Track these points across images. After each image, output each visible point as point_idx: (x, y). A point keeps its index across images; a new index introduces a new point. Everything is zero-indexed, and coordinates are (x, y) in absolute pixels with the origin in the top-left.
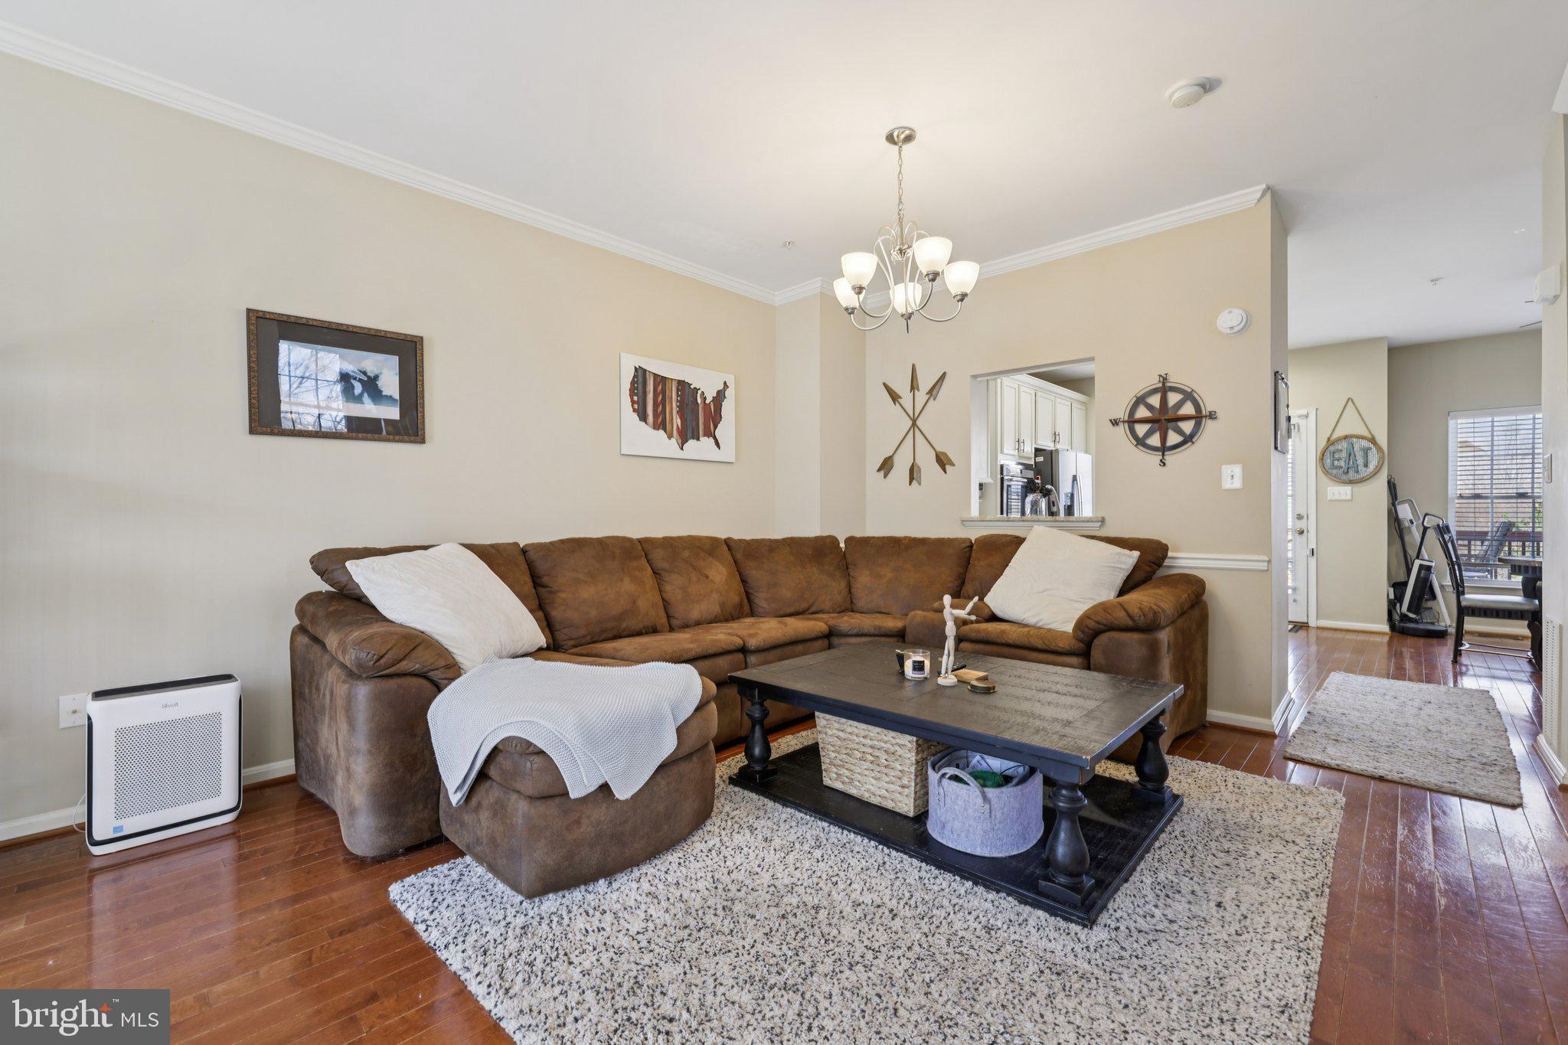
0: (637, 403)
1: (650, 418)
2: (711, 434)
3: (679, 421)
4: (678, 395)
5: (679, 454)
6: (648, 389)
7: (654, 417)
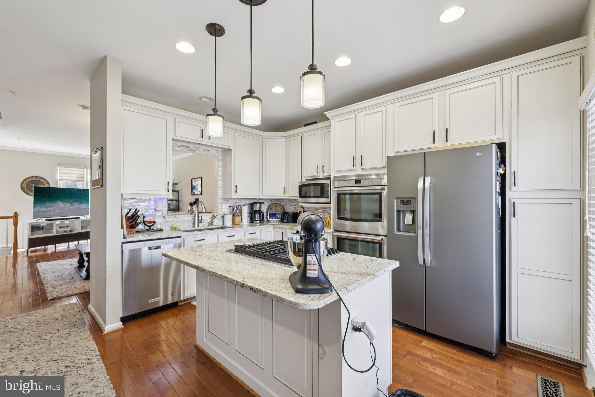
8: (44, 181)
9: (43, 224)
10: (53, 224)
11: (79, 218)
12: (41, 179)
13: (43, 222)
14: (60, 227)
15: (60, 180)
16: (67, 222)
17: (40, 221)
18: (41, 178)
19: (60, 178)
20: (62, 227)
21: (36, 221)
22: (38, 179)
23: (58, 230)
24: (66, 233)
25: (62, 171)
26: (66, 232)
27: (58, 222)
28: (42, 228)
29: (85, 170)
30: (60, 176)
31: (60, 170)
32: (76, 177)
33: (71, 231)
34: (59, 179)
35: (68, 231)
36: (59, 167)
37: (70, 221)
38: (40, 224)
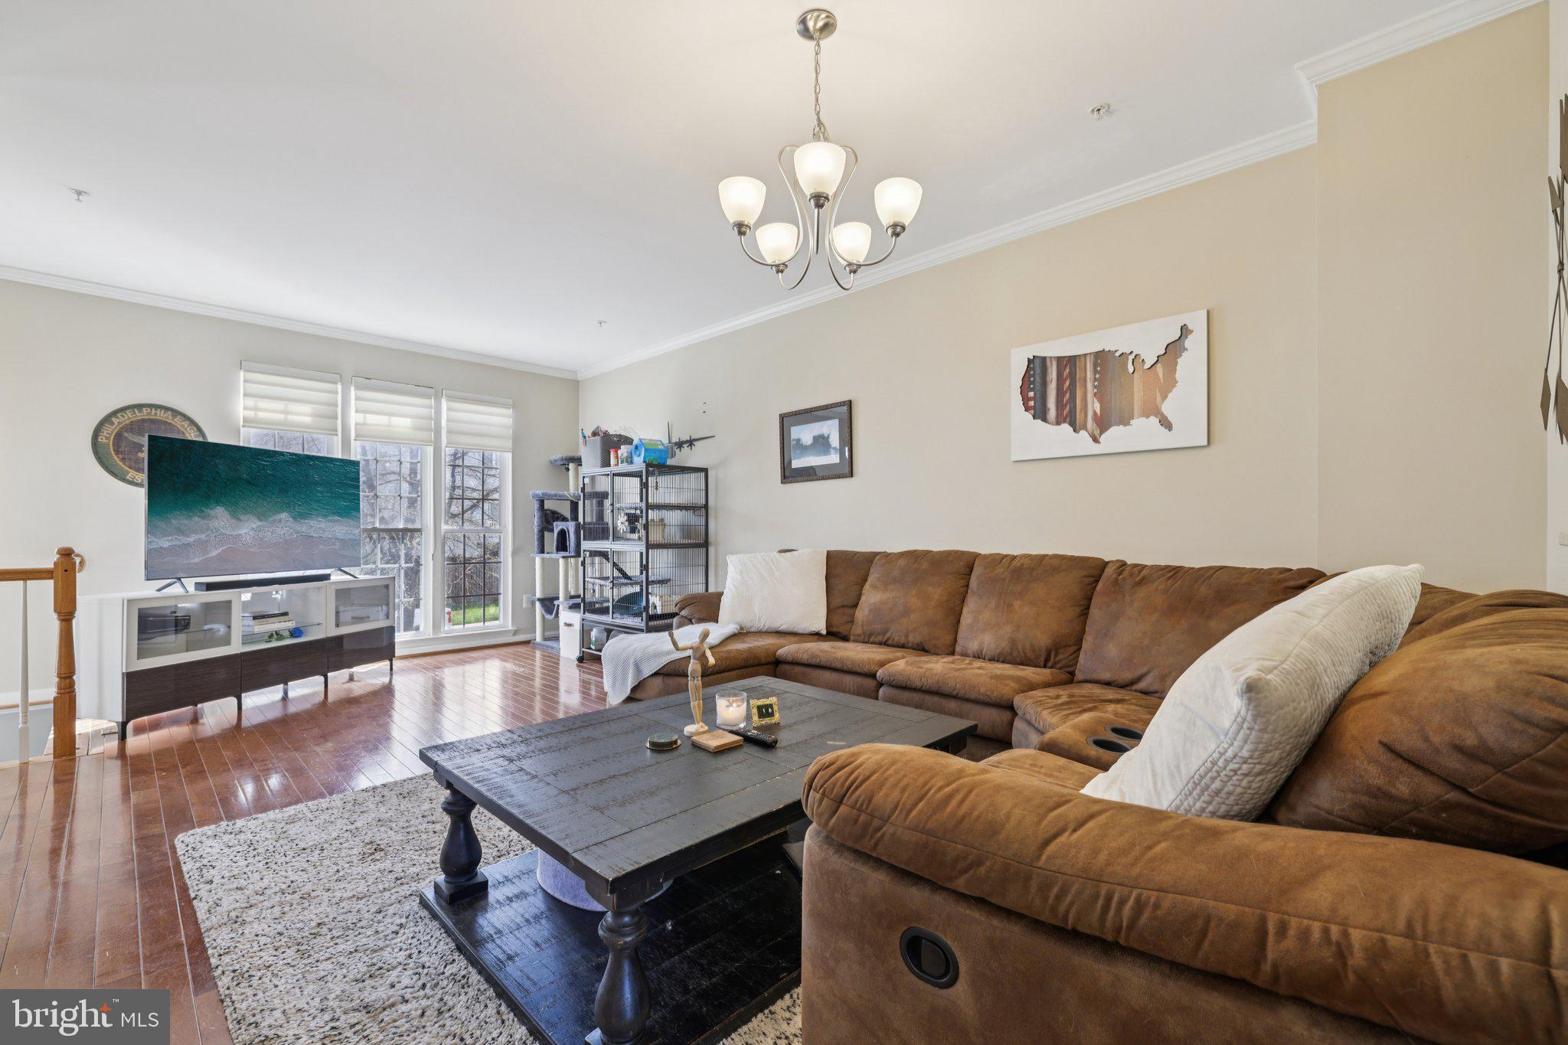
0: (1034, 398)
1: (1052, 413)
2: (1153, 410)
3: (1097, 407)
4: (1095, 372)
5: (1095, 449)
6: (1049, 378)
7: (1057, 410)
8: (186, 424)
9: (186, 605)
10: (229, 602)
11: (326, 577)
12: (174, 417)
13: (186, 597)
14: (255, 618)
15: (247, 422)
16: (278, 596)
17: (176, 589)
18: (175, 412)
19: (251, 414)
20: (263, 617)
21: (159, 590)
22: (161, 415)
23: (250, 629)
24: (277, 640)
25: (254, 388)
26: (278, 635)
27: (246, 595)
28: (181, 623)
29: (339, 387)
30: (245, 408)
31: (245, 381)
32: (309, 415)
33: (295, 633)
34: (245, 420)
35: (286, 634)
36: (242, 374)
37: (290, 592)
38: (176, 606)
